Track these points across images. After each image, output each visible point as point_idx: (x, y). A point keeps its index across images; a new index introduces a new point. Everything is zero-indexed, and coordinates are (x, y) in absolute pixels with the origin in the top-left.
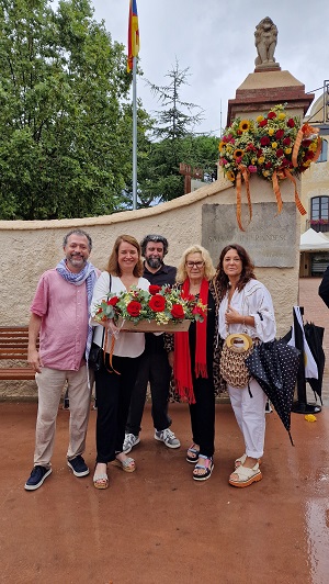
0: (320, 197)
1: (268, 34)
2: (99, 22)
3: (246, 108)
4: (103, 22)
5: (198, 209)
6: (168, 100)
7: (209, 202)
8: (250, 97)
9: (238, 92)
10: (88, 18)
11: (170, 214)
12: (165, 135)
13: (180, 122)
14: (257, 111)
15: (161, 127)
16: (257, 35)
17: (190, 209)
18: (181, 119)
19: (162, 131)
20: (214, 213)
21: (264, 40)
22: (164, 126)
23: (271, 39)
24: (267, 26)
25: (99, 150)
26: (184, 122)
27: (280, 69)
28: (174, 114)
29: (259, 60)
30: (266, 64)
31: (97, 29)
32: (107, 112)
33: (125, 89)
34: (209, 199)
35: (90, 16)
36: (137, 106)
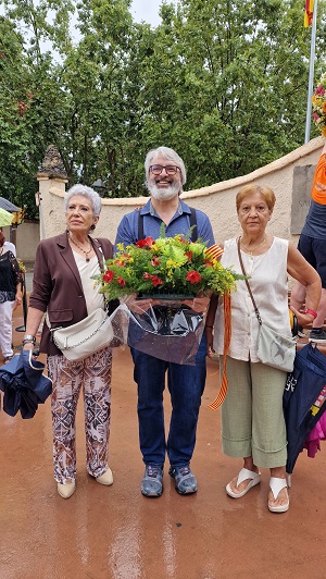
5: (290, 173)
7: (302, 163)
17: (282, 173)
20: (306, 175)
34: (301, 160)
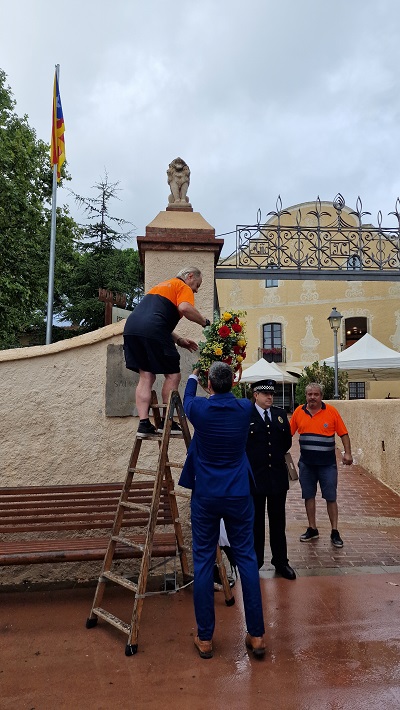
0: (272, 324)
1: (180, 174)
2: (21, 116)
3: (157, 247)
4: (26, 117)
5: (103, 349)
6: (95, 213)
7: (115, 342)
8: (160, 236)
9: (148, 229)
10: (8, 111)
11: (70, 355)
12: (90, 250)
13: (108, 238)
14: (168, 250)
15: (85, 241)
16: (169, 173)
17: (94, 349)
18: (111, 235)
19: (87, 246)
21: (176, 179)
22: (89, 241)
23: (183, 180)
24: (179, 166)
25: (12, 258)
26: (114, 238)
27: (191, 210)
28: (101, 228)
29: (172, 199)
30: (179, 204)
31: (18, 124)
32: (25, 216)
33: (49, 193)
34: (115, 338)
35: (11, 108)
36: (63, 213)
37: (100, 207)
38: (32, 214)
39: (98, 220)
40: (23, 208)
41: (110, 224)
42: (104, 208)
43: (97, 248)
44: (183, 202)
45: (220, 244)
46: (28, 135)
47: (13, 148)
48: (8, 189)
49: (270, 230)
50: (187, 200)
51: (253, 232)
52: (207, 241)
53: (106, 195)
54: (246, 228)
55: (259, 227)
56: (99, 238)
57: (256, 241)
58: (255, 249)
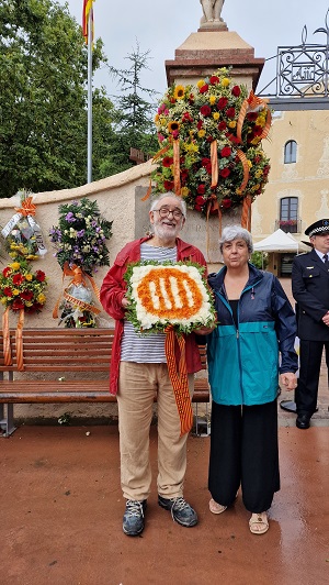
0: (290, 198)
3: (186, 73)
5: (131, 192)
6: (129, 85)
7: (143, 183)
8: (190, 60)
9: (177, 52)
12: (124, 123)
13: (140, 109)
18: (142, 106)
19: (123, 118)
26: (145, 109)
28: (134, 100)
34: (143, 180)
36: (101, 94)
37: (132, 79)
38: (73, 96)
39: (131, 92)
40: (66, 92)
41: (142, 95)
42: (136, 79)
43: (131, 120)
44: (217, 22)
45: (259, 66)
46: (70, 23)
47: (56, 34)
48: (53, 72)
49: (316, 51)
50: (221, 20)
51: (296, 54)
52: (244, 62)
53: (138, 66)
54: (291, 50)
55: (304, 48)
56: (132, 110)
57: (300, 65)
58: (298, 74)
